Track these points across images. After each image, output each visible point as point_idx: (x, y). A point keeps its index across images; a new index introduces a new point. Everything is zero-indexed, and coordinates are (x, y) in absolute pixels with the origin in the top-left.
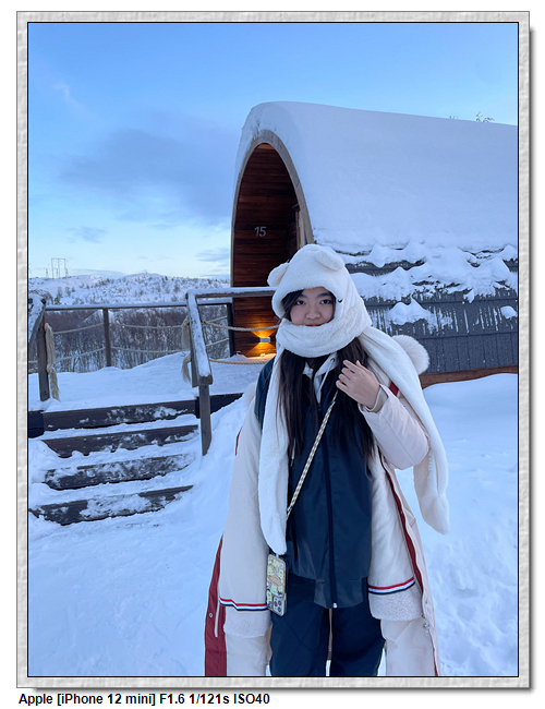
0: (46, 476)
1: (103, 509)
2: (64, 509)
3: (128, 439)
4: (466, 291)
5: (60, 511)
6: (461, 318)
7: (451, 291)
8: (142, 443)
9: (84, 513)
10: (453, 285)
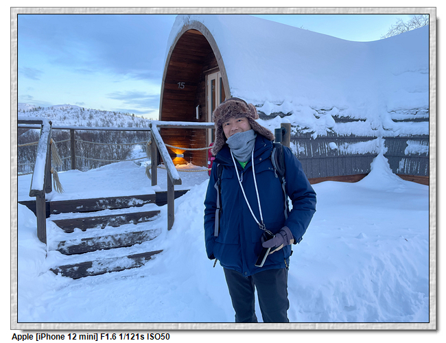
0: (59, 246)
1: (103, 267)
2: (76, 268)
3: (114, 219)
4: (312, 133)
5: (73, 269)
6: (309, 148)
7: (305, 131)
8: (123, 222)
9: (90, 270)
10: (306, 128)
